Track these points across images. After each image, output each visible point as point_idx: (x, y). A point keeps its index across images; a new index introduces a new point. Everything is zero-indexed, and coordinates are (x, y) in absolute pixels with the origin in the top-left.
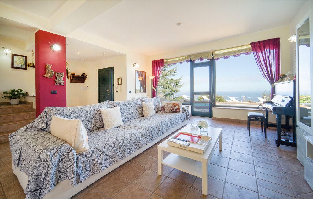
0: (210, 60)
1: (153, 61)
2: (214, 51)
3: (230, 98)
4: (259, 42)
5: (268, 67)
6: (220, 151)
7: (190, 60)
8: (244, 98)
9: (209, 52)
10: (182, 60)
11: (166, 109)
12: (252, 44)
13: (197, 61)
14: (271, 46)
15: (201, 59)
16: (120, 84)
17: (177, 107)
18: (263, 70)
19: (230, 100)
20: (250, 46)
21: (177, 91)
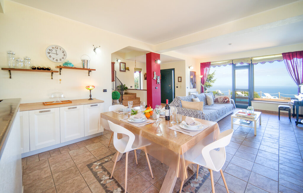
0: (250, 64)
1: (201, 63)
2: (252, 57)
3: (265, 94)
4: (289, 53)
5: (296, 72)
6: (260, 125)
7: (233, 63)
8: (279, 94)
9: (248, 58)
10: (225, 63)
11: (219, 101)
12: (283, 54)
13: (238, 65)
14: (298, 56)
15: (242, 63)
16: (180, 82)
17: (227, 100)
18: (292, 74)
19: (265, 96)
20: (282, 55)
21: (210, 86)
